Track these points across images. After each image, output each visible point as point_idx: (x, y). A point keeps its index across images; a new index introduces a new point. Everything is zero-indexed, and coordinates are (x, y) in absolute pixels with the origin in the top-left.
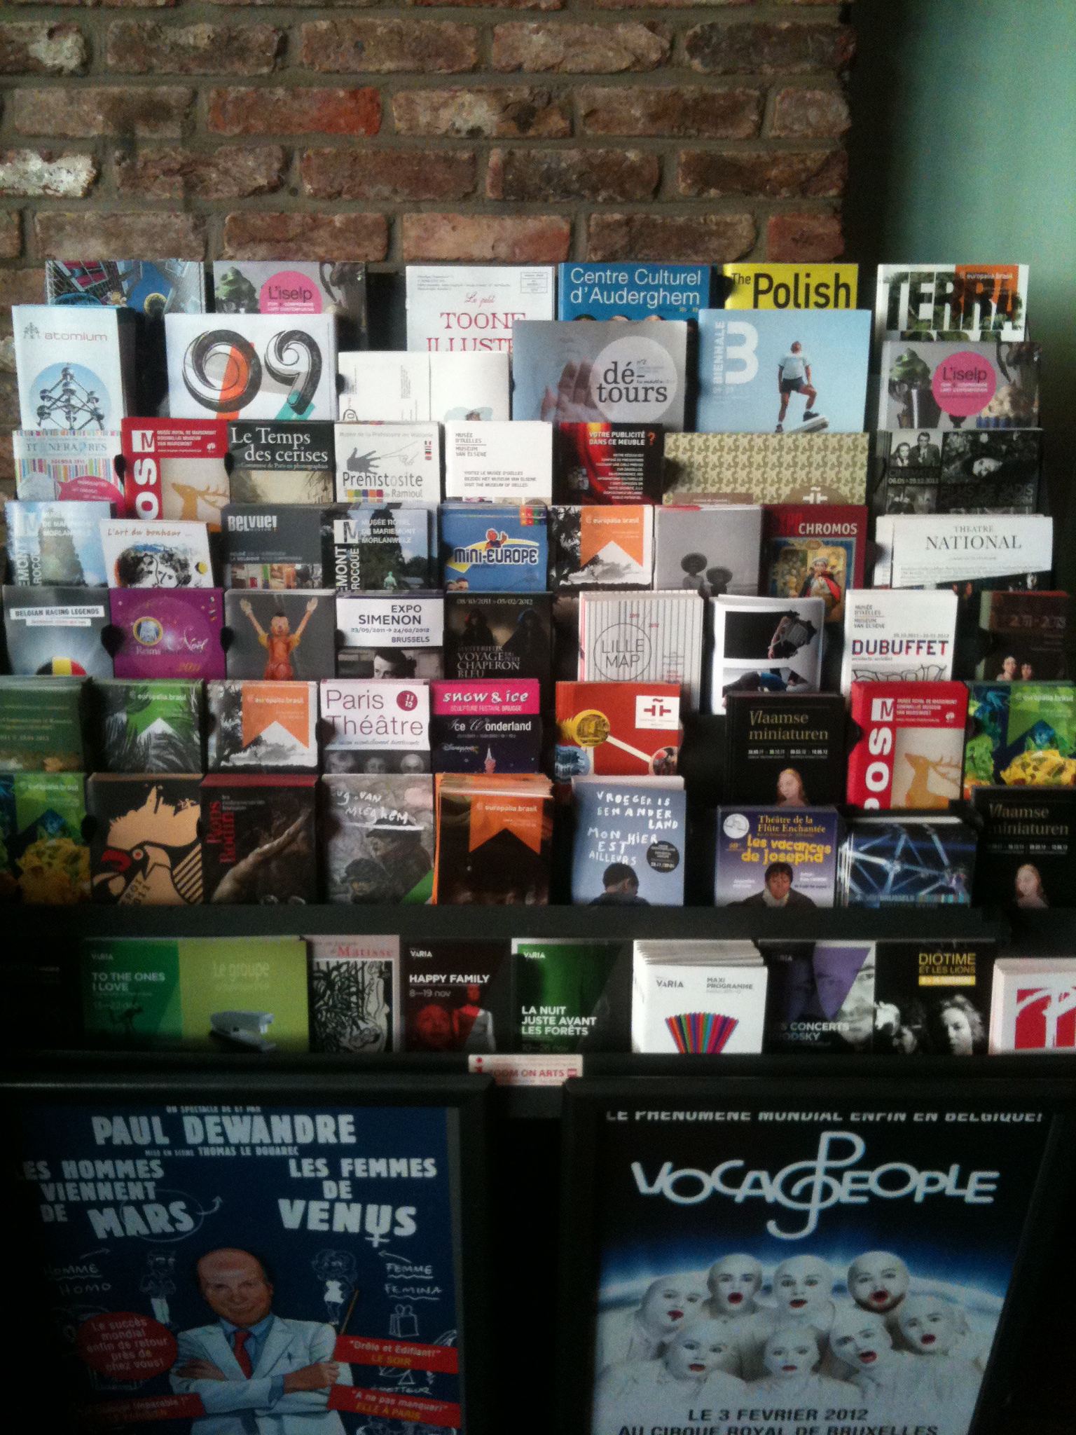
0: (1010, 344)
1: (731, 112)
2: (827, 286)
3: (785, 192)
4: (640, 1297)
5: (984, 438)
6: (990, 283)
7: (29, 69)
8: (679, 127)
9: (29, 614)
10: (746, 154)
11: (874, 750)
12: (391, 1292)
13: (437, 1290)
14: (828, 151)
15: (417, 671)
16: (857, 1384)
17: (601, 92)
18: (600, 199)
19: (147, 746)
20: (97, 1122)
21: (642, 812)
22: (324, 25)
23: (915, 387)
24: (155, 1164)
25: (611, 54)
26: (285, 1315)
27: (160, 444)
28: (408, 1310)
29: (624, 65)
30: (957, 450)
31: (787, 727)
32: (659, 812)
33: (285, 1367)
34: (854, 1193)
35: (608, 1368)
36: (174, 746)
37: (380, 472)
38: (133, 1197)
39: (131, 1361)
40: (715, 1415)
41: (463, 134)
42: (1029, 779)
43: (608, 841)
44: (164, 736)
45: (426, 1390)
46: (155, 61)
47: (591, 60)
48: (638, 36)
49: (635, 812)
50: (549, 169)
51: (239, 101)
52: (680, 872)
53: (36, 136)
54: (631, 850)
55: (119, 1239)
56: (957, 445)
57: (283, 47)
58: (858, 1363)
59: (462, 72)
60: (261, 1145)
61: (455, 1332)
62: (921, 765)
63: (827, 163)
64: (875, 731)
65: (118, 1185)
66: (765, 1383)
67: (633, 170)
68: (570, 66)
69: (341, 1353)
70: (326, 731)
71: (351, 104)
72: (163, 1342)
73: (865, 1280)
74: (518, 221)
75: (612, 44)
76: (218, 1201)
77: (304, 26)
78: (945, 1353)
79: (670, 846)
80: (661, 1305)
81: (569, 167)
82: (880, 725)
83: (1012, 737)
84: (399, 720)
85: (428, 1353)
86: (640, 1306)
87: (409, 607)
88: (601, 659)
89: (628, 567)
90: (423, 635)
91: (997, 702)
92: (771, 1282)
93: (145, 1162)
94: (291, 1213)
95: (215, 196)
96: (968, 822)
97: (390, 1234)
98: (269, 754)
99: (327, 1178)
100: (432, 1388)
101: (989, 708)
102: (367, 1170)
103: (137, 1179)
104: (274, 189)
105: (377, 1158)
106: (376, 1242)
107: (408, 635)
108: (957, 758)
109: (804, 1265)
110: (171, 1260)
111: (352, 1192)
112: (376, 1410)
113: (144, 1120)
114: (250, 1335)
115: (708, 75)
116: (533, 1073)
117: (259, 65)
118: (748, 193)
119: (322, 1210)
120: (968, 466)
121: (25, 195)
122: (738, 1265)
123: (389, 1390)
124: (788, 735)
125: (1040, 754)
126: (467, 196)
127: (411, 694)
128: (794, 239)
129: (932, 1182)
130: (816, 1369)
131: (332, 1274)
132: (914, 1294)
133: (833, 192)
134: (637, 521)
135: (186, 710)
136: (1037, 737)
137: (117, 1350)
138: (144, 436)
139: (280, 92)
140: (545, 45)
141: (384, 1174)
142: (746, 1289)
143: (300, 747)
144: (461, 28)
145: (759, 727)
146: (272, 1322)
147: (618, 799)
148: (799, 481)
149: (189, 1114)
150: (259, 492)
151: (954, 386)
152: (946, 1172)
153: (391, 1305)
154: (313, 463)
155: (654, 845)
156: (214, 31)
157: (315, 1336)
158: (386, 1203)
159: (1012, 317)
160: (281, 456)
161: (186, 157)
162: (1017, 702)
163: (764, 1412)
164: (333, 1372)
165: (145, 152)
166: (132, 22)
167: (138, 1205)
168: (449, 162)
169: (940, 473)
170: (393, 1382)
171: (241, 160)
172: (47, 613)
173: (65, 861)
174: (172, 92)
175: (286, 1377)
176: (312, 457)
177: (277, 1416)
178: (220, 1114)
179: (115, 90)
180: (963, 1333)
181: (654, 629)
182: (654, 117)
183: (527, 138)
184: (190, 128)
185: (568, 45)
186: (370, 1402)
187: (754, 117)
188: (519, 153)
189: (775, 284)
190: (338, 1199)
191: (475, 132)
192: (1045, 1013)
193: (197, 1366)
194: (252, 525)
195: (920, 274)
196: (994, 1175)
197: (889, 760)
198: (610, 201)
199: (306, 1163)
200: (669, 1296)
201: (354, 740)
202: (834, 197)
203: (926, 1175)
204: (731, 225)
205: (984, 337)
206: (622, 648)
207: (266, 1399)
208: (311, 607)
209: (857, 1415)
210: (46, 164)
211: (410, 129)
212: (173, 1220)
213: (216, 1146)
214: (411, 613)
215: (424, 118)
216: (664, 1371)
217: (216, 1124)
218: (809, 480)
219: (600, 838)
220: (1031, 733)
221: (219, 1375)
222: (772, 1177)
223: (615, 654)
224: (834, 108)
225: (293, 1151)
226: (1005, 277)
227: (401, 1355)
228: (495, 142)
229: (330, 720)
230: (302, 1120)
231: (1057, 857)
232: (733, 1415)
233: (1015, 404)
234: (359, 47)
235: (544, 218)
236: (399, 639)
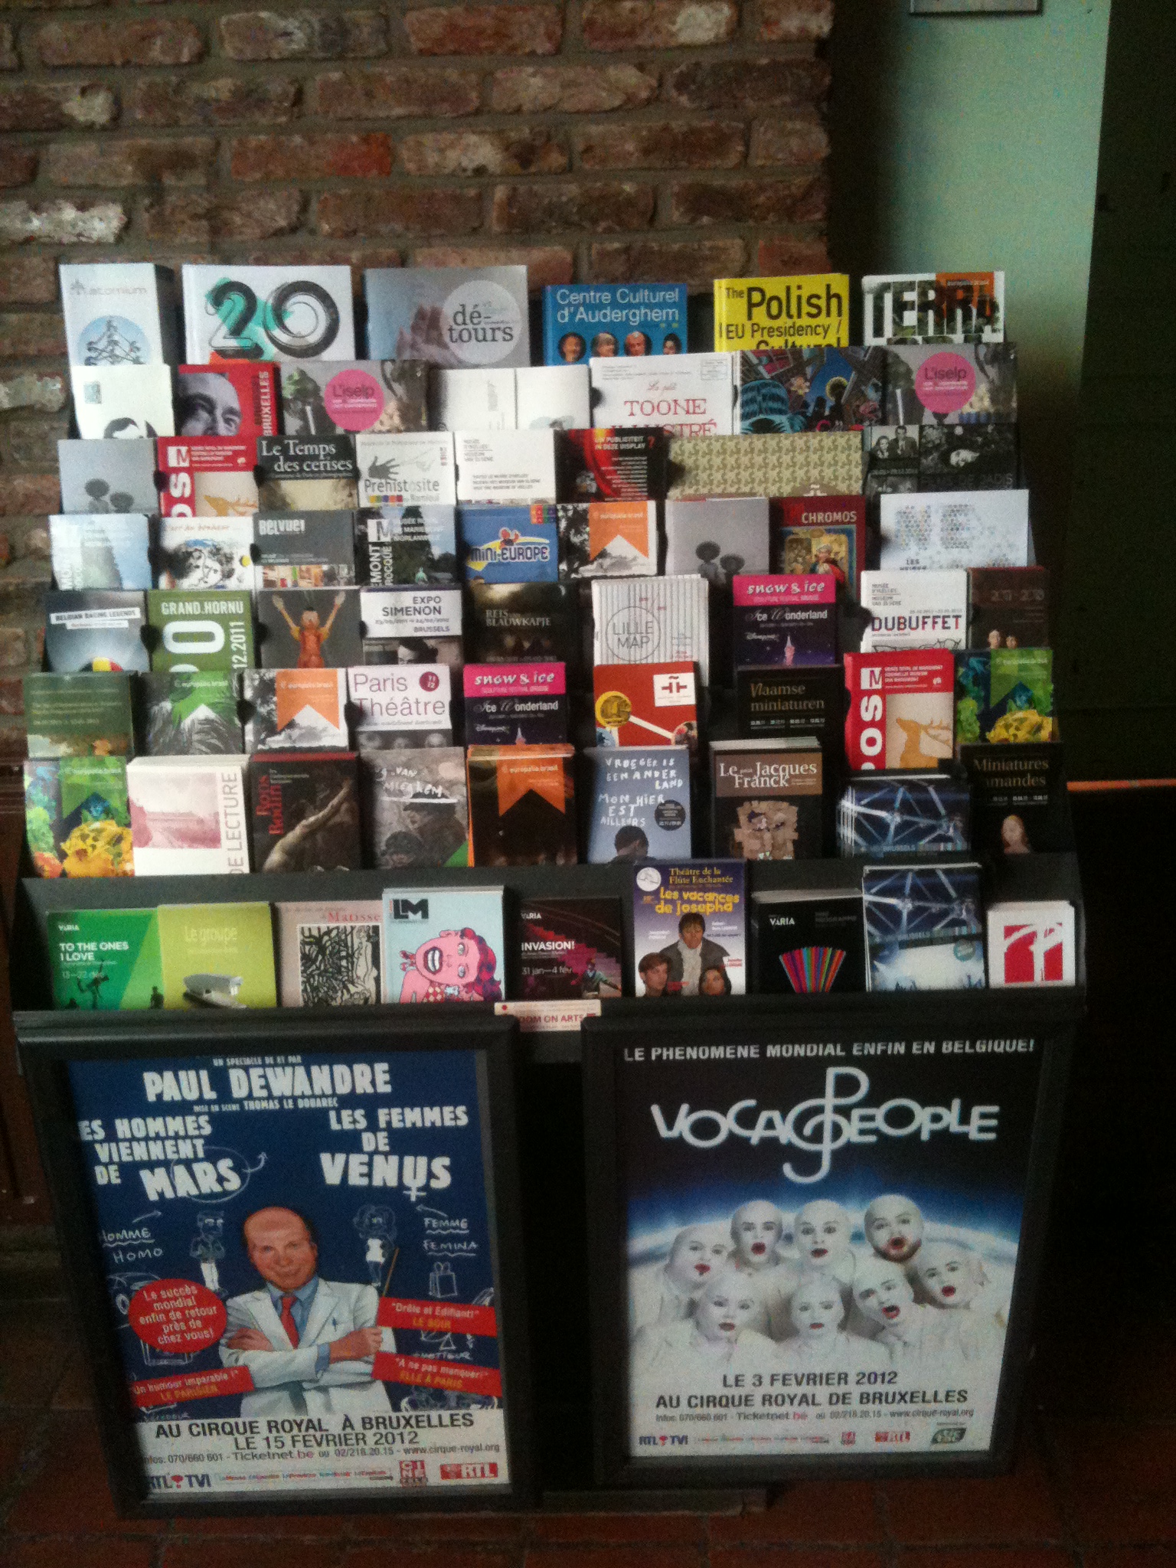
0: (987, 344)
1: (720, 143)
2: (818, 297)
3: (771, 217)
4: (667, 1249)
5: (959, 431)
6: (969, 289)
7: (62, 125)
8: (670, 160)
9: (70, 618)
10: (736, 182)
11: (866, 716)
12: (430, 1249)
13: (473, 1245)
14: (810, 177)
15: (438, 657)
16: (886, 1344)
17: (595, 130)
18: (600, 229)
19: (190, 731)
20: (149, 1077)
21: (648, 774)
22: (336, 76)
23: (900, 387)
24: (203, 1120)
25: (604, 94)
26: (330, 1277)
27: (194, 459)
28: (446, 1268)
29: (617, 103)
30: (933, 442)
31: (785, 698)
32: (664, 772)
33: (331, 1335)
34: (862, 1132)
35: (641, 1330)
36: (215, 730)
37: (400, 478)
38: (183, 1156)
39: (182, 1332)
40: (749, 1380)
41: (469, 173)
42: (1012, 739)
43: (619, 805)
44: (207, 721)
45: (466, 1355)
46: (180, 114)
47: (586, 99)
48: (628, 76)
49: (642, 774)
50: (550, 202)
51: (261, 147)
52: (686, 827)
53: (68, 187)
54: (639, 812)
55: (171, 1200)
56: (933, 438)
57: (299, 98)
58: (882, 1319)
59: (468, 115)
60: (303, 1097)
61: (492, 1290)
62: (913, 729)
63: (811, 187)
64: (865, 700)
65: (169, 1143)
66: (795, 1344)
67: (630, 202)
68: (567, 106)
69: (384, 1317)
70: (355, 715)
71: (364, 148)
72: (212, 1311)
73: (881, 1227)
74: (524, 253)
75: (605, 85)
76: (263, 1157)
77: (318, 78)
78: (967, 1306)
79: (677, 804)
80: (688, 1258)
81: (571, 200)
82: (870, 693)
83: (994, 701)
84: (422, 700)
85: (467, 1314)
86: (667, 1261)
87: (430, 599)
88: (613, 640)
89: (635, 559)
90: (443, 625)
91: (979, 667)
92: (793, 1231)
93: (194, 1118)
94: (332, 1168)
95: (239, 238)
96: (956, 778)
97: (426, 1188)
98: (302, 737)
99: (366, 1130)
100: (473, 1352)
101: (971, 673)
102: (403, 1120)
103: (186, 1137)
104: (293, 229)
105: (412, 1107)
106: (413, 1195)
107: (430, 624)
108: (948, 720)
109: (821, 1211)
110: (220, 1221)
111: (389, 1144)
112: (419, 1380)
113: (192, 1074)
114: (296, 1300)
115: (694, 110)
116: (554, 1019)
117: (276, 115)
118: (738, 220)
119: (362, 1164)
120: (945, 458)
121: (61, 244)
122: (759, 1212)
123: (431, 1356)
124: (789, 706)
125: (1020, 715)
126: (475, 230)
127: (433, 674)
128: (783, 261)
129: (936, 1118)
130: (843, 1326)
131: (372, 1231)
132: (931, 1240)
133: (818, 216)
134: (640, 515)
135: (228, 694)
136: (1017, 699)
137: (169, 1321)
138: (179, 452)
139: (297, 140)
140: (543, 88)
141: (419, 1124)
142: (767, 1238)
143: (332, 729)
144: (463, 74)
145: (760, 699)
146: (317, 1285)
147: (626, 763)
148: (798, 480)
149: (235, 1066)
150: (288, 500)
151: (936, 384)
152: (949, 1107)
153: (428, 1263)
154: (338, 471)
155: (661, 804)
156: (235, 85)
157: (359, 1299)
158: (422, 1154)
159: (991, 320)
160: (309, 466)
161: (210, 202)
162: (998, 667)
163: (796, 1376)
164: (377, 1338)
165: (172, 199)
166: (158, 79)
167: (188, 1163)
168: (457, 199)
169: (919, 463)
170: (433, 1348)
171: (262, 203)
172: (87, 616)
173: (109, 843)
174: (198, 143)
175: (331, 1345)
176: (338, 466)
177: (324, 1389)
178: (264, 1066)
179: (144, 142)
180: (982, 1284)
181: (662, 612)
182: (646, 152)
183: (529, 175)
184: (214, 174)
185: (565, 86)
186: (412, 1370)
187: (740, 148)
188: (522, 189)
189: (768, 296)
190: (376, 1152)
191: (480, 171)
192: (1032, 948)
193: (246, 1336)
194: (282, 529)
195: (902, 284)
196: (995, 1109)
197: (881, 725)
198: (609, 230)
199: (345, 1114)
200: (695, 1249)
201: (382, 722)
202: (820, 220)
203: (930, 1110)
204: (725, 250)
205: (966, 340)
206: (632, 630)
207: (314, 1371)
208: (339, 600)
209: (887, 1378)
210: (79, 213)
211: (419, 170)
212: (221, 1179)
213: (260, 1099)
214: (432, 604)
215: (432, 158)
216: (696, 1332)
217: (260, 1077)
218: (809, 479)
219: (611, 804)
220: (1011, 695)
221: (266, 1345)
222: (784, 1117)
223: (626, 635)
224: (814, 137)
225: (332, 1102)
226: (983, 283)
227: (442, 1318)
228: (499, 180)
229: (357, 702)
230: (341, 1070)
231: (1039, 807)
232: (766, 1380)
233: (993, 400)
234: (369, 95)
235: (547, 249)
236: (421, 629)
